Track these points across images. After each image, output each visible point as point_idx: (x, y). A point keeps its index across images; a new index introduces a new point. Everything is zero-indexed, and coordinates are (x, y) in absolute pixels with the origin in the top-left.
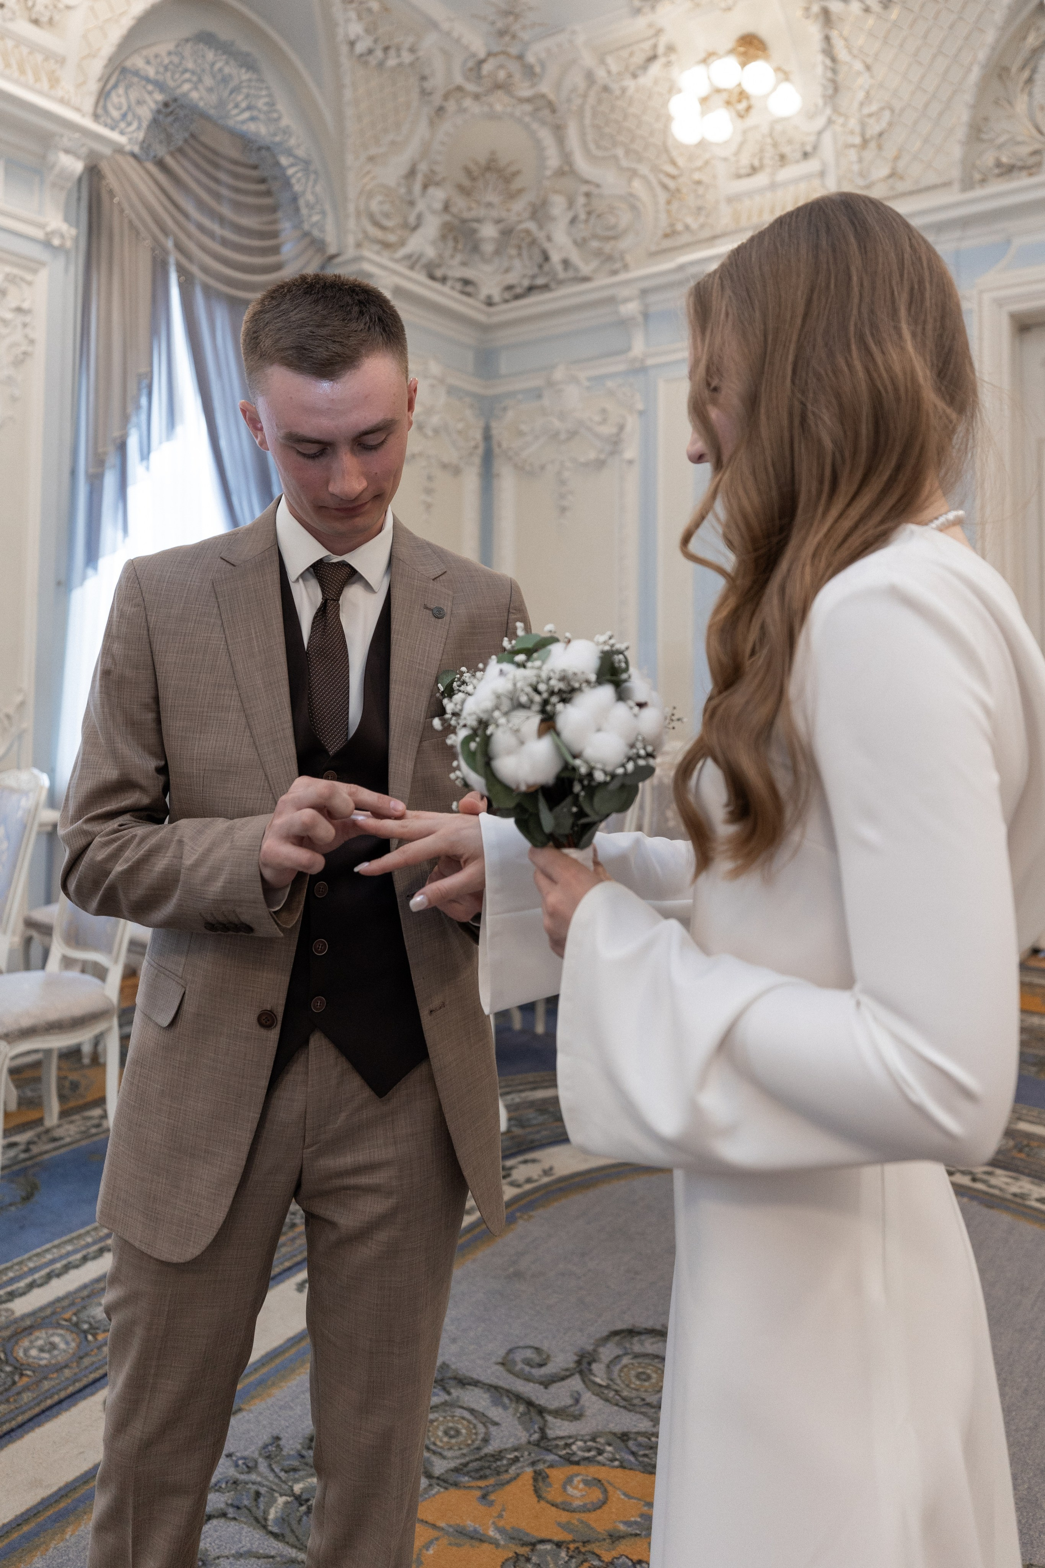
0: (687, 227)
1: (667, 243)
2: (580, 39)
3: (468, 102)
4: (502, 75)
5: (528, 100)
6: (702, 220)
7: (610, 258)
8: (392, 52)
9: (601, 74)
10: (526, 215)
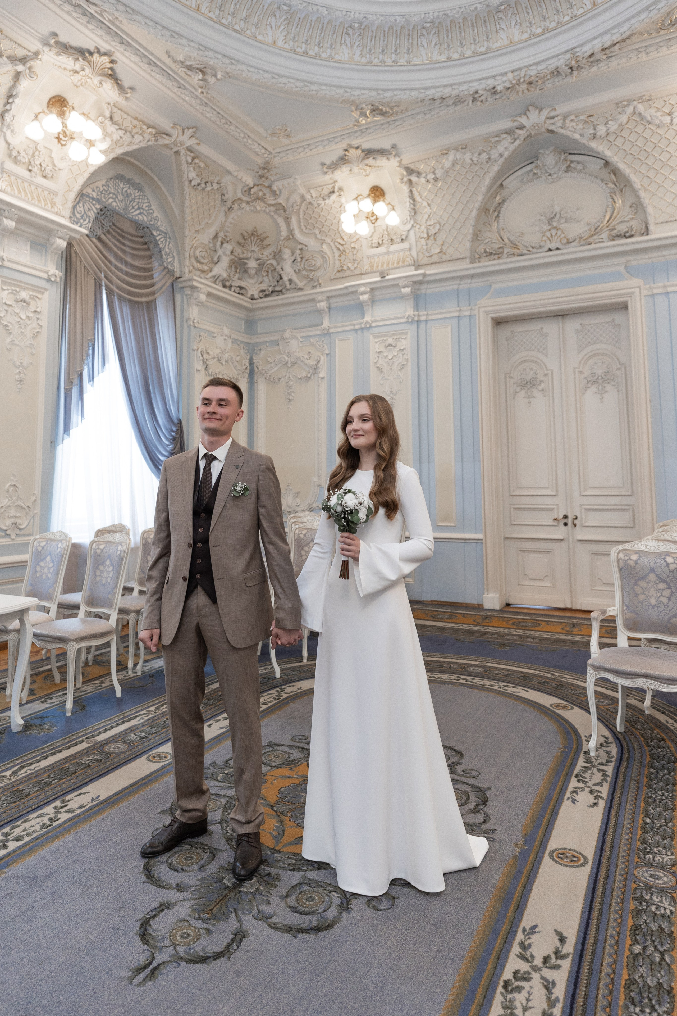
0: (349, 268)
1: (339, 275)
2: (299, 182)
3: (244, 205)
4: (261, 194)
5: (273, 205)
6: (356, 265)
7: (312, 280)
8: (209, 184)
9: (308, 197)
10: (272, 256)
